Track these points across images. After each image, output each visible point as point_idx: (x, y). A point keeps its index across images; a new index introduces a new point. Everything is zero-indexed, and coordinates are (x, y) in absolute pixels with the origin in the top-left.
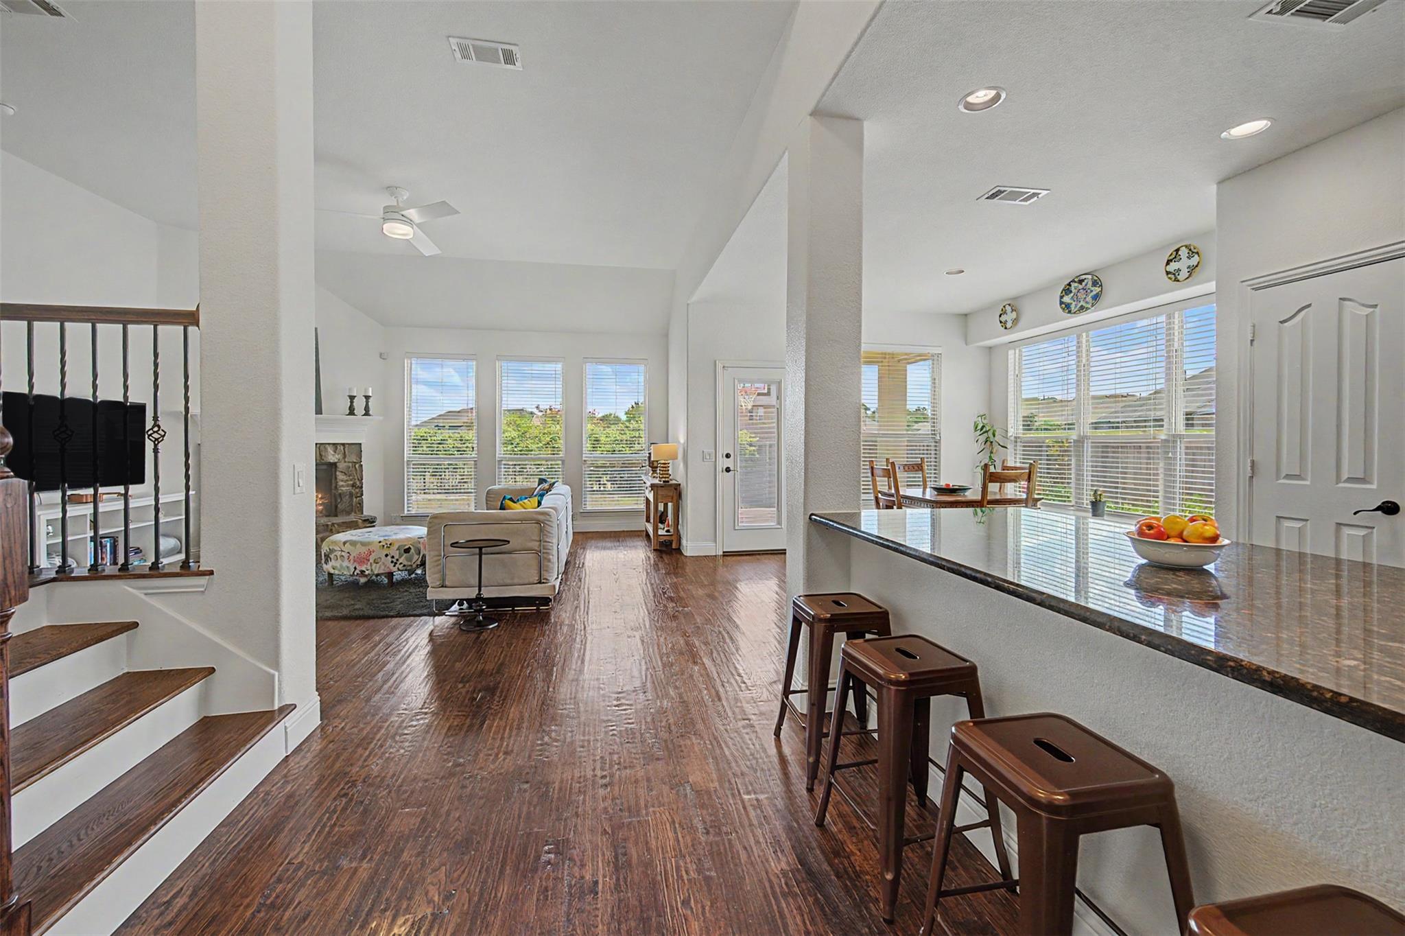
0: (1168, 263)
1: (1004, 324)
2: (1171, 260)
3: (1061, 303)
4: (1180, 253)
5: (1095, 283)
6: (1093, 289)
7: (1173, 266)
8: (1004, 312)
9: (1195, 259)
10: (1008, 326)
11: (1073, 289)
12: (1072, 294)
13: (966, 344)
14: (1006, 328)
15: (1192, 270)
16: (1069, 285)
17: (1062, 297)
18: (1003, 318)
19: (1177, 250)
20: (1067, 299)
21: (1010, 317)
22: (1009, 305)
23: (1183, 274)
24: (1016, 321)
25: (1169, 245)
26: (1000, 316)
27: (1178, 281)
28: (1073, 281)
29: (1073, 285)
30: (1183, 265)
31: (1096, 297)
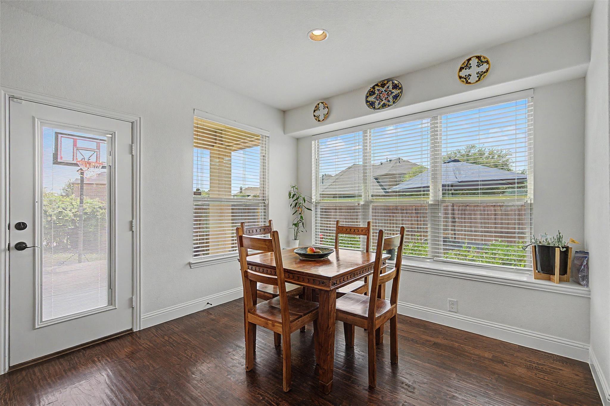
0: (461, 69)
1: (317, 118)
2: (463, 68)
3: (367, 102)
4: (471, 62)
5: (395, 87)
6: (393, 91)
7: (464, 73)
8: (317, 109)
9: (485, 67)
10: (321, 119)
11: (377, 92)
12: (376, 95)
13: (284, 133)
14: (319, 121)
15: (481, 75)
16: (373, 88)
17: (367, 97)
18: (317, 113)
19: (469, 60)
20: (371, 99)
21: (322, 112)
22: (322, 103)
23: (473, 79)
24: (327, 116)
25: (463, 56)
26: (314, 111)
27: (470, 83)
28: (377, 85)
29: (377, 88)
30: (474, 71)
31: (396, 97)
